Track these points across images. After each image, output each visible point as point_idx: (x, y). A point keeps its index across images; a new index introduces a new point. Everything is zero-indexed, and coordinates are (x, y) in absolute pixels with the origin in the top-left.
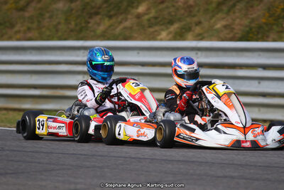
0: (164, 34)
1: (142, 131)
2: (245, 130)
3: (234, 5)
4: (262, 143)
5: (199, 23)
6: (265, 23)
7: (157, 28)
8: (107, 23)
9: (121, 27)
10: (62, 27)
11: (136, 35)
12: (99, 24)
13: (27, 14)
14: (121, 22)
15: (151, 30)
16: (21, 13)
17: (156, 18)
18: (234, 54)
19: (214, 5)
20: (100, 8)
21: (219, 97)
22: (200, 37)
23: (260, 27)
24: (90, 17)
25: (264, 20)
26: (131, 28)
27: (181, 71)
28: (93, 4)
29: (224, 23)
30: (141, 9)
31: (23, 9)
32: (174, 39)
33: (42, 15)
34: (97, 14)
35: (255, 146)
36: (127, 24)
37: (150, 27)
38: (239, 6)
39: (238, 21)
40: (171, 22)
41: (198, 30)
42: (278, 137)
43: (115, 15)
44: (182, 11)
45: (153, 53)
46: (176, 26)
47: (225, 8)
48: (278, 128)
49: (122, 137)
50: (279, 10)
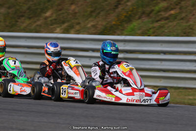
0: (58, 30)
3: (99, 13)
5: (79, 24)
6: (114, 25)
7: (55, 26)
8: (27, 22)
9: (35, 25)
11: (43, 30)
12: (23, 23)
14: (35, 22)
15: (52, 27)
17: (55, 19)
18: (77, 42)
20: (25, 12)
22: (78, 32)
23: (112, 27)
24: (19, 19)
25: (114, 23)
26: (40, 26)
28: (21, 10)
29: (92, 23)
30: (48, 14)
34: (23, 16)
36: (39, 23)
37: (51, 25)
38: (102, 13)
39: (100, 23)
40: (63, 22)
41: (77, 27)
44: (70, 16)
45: (34, 40)
46: (66, 25)
47: (94, 14)
50: (123, 17)
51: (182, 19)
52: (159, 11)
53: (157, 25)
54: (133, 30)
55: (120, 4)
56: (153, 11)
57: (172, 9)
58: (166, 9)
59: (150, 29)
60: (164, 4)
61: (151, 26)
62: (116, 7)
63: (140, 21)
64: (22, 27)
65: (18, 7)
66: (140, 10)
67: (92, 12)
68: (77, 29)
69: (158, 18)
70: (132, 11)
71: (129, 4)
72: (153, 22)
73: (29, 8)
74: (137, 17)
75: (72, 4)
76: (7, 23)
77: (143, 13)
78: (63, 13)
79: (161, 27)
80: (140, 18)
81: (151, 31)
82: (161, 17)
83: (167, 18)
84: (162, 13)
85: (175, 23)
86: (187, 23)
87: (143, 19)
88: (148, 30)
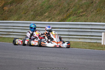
0: (47, 20)
1: (35, 43)
2: (58, 43)
3: (61, 14)
4: (62, 46)
5: (54, 18)
7: (47, 19)
8: (39, 17)
9: (41, 18)
10: (31, 18)
12: (37, 18)
13: (26, 15)
14: (41, 17)
15: (46, 19)
16: (25, 15)
17: (48, 16)
19: (58, 13)
20: (39, 14)
21: (53, 35)
23: (63, 19)
24: (37, 16)
25: (65, 17)
26: (42, 19)
27: (47, 29)
28: (38, 13)
29: (58, 18)
30: (46, 14)
31: (25, 14)
32: (48, 21)
33: (28, 15)
34: (38, 15)
35: (60, 47)
37: (46, 18)
39: (61, 17)
40: (50, 17)
41: (53, 19)
42: (67, 45)
43: (41, 15)
44: (53, 15)
46: (50, 19)
48: (67, 43)
49: (32, 44)
50: (68, 15)
51: (86, 16)
52: (80, 13)
53: (78, 18)
54: (70, 20)
55: (69, 10)
56: (78, 13)
57: (84, 12)
58: (82, 12)
59: (75, 20)
60: (82, 10)
61: (76, 18)
62: (67, 11)
63: (73, 17)
64: (36, 20)
65: (37, 12)
66: (74, 13)
67: (59, 13)
68: (53, 20)
69: (79, 16)
70: (71, 13)
71: (71, 10)
72: (77, 17)
73: (40, 12)
74: (73, 15)
75: (55, 10)
76: (32, 18)
77: (75, 14)
78: (51, 14)
79: (79, 19)
80: (73, 16)
81: (75, 21)
82: (80, 15)
83: (81, 16)
84: (81, 14)
85: (83, 17)
86: (87, 17)
87: (74, 16)
88: (74, 20)
